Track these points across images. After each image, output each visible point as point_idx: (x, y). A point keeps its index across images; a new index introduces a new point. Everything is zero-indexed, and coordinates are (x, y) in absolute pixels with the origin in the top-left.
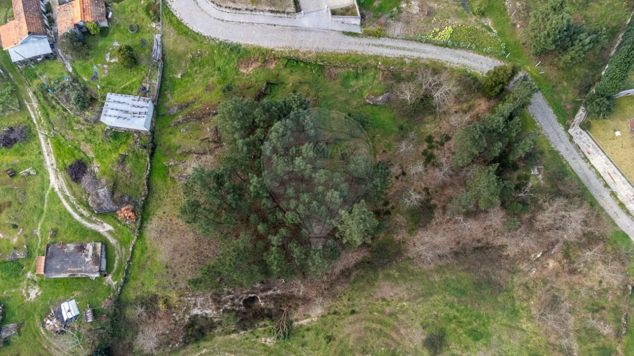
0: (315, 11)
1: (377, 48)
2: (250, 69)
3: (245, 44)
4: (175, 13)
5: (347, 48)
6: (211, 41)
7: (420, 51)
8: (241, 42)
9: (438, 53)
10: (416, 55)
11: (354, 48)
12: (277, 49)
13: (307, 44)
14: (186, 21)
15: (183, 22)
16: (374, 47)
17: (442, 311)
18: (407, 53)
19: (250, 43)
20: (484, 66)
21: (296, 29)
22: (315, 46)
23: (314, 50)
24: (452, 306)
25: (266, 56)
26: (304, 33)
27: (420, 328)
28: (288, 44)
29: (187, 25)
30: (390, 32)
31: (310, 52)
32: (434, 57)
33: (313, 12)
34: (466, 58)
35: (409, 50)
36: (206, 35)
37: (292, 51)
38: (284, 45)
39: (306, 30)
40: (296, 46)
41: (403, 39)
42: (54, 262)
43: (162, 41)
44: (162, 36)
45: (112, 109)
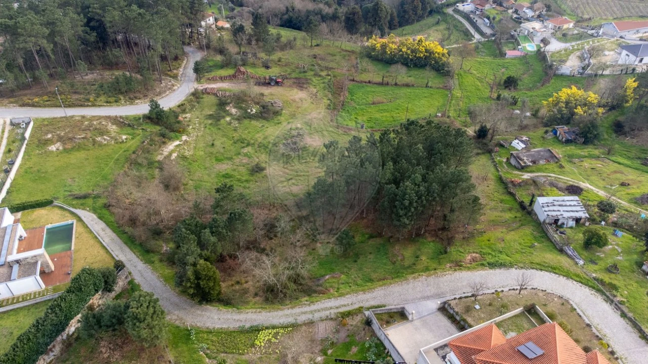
0: (425, 316)
1: (342, 303)
2: (469, 257)
3: (487, 270)
4: (580, 284)
5: (374, 294)
6: (522, 266)
7: (292, 315)
8: (491, 271)
9: (271, 319)
10: (297, 310)
11: (368, 296)
12: (450, 272)
13: (420, 284)
14: (562, 279)
15: (565, 278)
16: (346, 303)
17: (252, 184)
18: (307, 309)
19: (481, 272)
20: (216, 317)
21: (437, 296)
22: (411, 285)
23: (411, 281)
24: (244, 188)
25: (458, 265)
26: (429, 294)
28: (441, 279)
29: (557, 275)
30: (331, 325)
31: (414, 278)
32: (276, 313)
33: (428, 315)
34: (237, 321)
35: (305, 313)
36: (531, 270)
37: (434, 274)
38: (445, 277)
39: (428, 298)
40: (431, 279)
41: (312, 323)
42: (547, 154)
43: (573, 259)
44: (577, 264)
45: (574, 206)
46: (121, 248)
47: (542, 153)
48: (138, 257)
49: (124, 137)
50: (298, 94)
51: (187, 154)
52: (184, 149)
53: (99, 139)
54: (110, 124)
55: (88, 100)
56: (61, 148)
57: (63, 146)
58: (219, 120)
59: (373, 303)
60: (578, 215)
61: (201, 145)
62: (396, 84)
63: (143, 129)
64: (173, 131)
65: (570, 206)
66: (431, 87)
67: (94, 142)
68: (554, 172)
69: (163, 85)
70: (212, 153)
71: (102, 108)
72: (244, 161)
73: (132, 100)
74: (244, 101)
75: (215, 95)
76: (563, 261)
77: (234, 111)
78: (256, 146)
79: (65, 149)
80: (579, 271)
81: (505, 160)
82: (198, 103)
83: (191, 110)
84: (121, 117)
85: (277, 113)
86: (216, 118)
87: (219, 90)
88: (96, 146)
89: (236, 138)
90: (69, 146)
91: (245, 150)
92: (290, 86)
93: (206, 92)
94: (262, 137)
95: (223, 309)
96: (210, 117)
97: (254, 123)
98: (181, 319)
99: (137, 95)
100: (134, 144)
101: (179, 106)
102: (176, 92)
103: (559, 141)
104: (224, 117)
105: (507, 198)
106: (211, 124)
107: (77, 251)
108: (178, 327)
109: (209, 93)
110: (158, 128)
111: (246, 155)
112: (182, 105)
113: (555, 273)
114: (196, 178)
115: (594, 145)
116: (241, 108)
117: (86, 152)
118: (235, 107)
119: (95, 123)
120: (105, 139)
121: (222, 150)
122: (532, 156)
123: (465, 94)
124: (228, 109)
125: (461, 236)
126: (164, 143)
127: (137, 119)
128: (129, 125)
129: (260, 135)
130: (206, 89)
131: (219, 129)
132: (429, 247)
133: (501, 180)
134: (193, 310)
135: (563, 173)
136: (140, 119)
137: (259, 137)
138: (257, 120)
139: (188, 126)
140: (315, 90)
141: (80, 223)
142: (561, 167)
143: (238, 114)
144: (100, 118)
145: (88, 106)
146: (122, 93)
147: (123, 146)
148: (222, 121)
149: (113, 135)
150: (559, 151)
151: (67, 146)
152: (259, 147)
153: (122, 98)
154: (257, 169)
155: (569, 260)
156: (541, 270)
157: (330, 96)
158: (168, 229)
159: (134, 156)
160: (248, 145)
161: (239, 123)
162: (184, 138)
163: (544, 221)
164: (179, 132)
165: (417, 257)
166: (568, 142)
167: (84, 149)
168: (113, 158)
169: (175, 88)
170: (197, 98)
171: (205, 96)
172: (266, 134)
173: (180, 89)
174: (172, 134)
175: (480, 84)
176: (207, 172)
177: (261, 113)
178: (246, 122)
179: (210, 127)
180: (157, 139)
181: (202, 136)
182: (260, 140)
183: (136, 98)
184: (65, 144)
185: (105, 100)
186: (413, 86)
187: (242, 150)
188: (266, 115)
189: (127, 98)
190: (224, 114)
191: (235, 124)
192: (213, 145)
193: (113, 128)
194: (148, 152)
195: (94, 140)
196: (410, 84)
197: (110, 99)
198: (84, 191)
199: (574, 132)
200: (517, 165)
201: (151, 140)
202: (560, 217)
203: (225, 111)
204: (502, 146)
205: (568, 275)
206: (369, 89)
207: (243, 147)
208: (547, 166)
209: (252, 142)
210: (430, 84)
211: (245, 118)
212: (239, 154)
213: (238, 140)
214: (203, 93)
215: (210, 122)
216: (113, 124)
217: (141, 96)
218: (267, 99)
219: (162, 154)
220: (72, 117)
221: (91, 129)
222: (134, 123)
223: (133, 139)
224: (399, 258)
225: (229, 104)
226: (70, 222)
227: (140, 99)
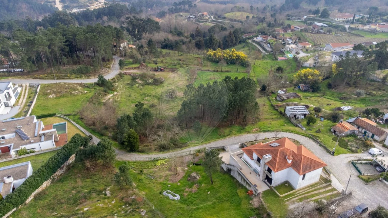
1: (196, 148)
2: (254, 130)
3: (262, 133)
5: (212, 143)
6: (278, 131)
10: (175, 153)
12: (245, 134)
13: (232, 139)
14: (295, 135)
19: (259, 134)
23: (228, 138)
25: (249, 132)
26: (235, 142)
28: (241, 137)
30: (191, 157)
32: (165, 154)
33: (235, 149)
35: (179, 153)
37: (238, 135)
39: (235, 144)
40: (237, 137)
41: (183, 156)
42: (294, 95)
43: (301, 128)
44: (303, 130)
45: (303, 109)
47: (292, 94)
49: (86, 92)
50: (171, 75)
51: (117, 100)
52: (116, 98)
53: (73, 92)
54: (78, 86)
55: (67, 76)
56: (55, 96)
57: (56, 96)
58: (133, 86)
60: (305, 113)
61: (124, 96)
62: (222, 71)
63: (95, 88)
64: (110, 90)
65: (301, 109)
66: (239, 72)
67: (71, 94)
68: (297, 102)
69: (103, 70)
70: (130, 100)
71: (73, 80)
72: (146, 103)
73: (88, 77)
74: (145, 77)
75: (130, 75)
76: (297, 129)
77: (140, 82)
78: (152, 96)
79: (57, 97)
80: (303, 132)
81: (274, 99)
82: (122, 78)
83: (118, 82)
84: (83, 84)
85: (162, 82)
86: (131, 85)
87: (132, 73)
88: (72, 95)
89: (141, 93)
90: (58, 95)
91: (147, 98)
92: (168, 72)
93: (125, 74)
94: (155, 93)
95: (141, 154)
96: (128, 84)
97: (150, 86)
98: (121, 158)
99: (91, 74)
100: (91, 94)
101: (112, 79)
102: (110, 74)
104: (135, 84)
105: (275, 111)
106: (128, 87)
107: (68, 133)
108: (119, 161)
109: (127, 74)
110: (102, 88)
111: (147, 100)
112: (114, 79)
113: (293, 133)
114: (122, 110)
115: (318, 92)
116: (144, 80)
117: (67, 98)
118: (140, 80)
119: (71, 85)
120: (76, 93)
121: (135, 98)
122: (287, 95)
123: (257, 75)
124: (137, 81)
125: (251, 123)
126: (106, 95)
127: (91, 84)
128: (88, 87)
129: (154, 92)
130: (125, 73)
131: (133, 89)
132: (237, 128)
133: (272, 105)
134: (126, 155)
135: (302, 102)
136: (93, 84)
137: (153, 93)
138: (152, 86)
139: (117, 88)
140: (181, 73)
141: (69, 123)
142: (301, 99)
143: (142, 83)
144: (73, 84)
145: (67, 79)
146: (83, 74)
147: (85, 95)
148: (134, 86)
149: (80, 90)
151: (57, 96)
152: (153, 97)
153: (83, 76)
154: (153, 106)
155: (299, 129)
156: (287, 132)
157: (188, 75)
158: (111, 127)
159: (91, 100)
160: (148, 96)
161: (143, 87)
162: (115, 93)
163: (290, 116)
164: (113, 90)
165: (231, 132)
167: (66, 97)
168: (80, 101)
169: (109, 72)
170: (121, 76)
171: (125, 76)
172: (157, 91)
173: (112, 73)
174: (109, 91)
175: (264, 71)
176: (128, 107)
177: (154, 82)
178: (146, 86)
179: (129, 88)
180: (102, 93)
181: (124, 92)
182: (153, 94)
183: (90, 76)
184: (57, 94)
185: (75, 76)
186: (230, 72)
187: (145, 98)
188: (156, 83)
189: (86, 76)
190: (135, 83)
191: (141, 87)
192: (130, 96)
193: (80, 88)
194: (98, 98)
195: (71, 93)
196: (229, 71)
197: (77, 76)
198: (68, 113)
199: (308, 86)
200: (280, 100)
201: (99, 93)
202: (297, 114)
203: (136, 82)
204: (273, 93)
205: (298, 133)
206: (208, 73)
207: (145, 97)
208: (294, 100)
209: (150, 95)
210: (238, 71)
211: (146, 84)
212: (143, 100)
213: (142, 94)
214: (124, 74)
215: (128, 86)
216: (79, 86)
217: (93, 75)
218: (156, 77)
219: (105, 99)
220: (60, 83)
221: (69, 88)
222: (90, 86)
223: (90, 92)
224: (223, 133)
225: (137, 79)
226: (64, 122)
227: (92, 76)
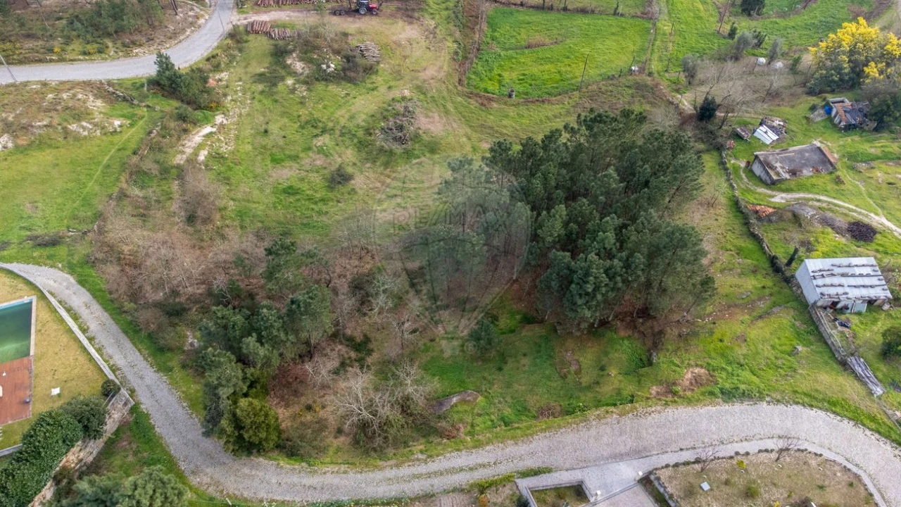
0: (615, 495)
1: (480, 461)
2: (689, 376)
3: (718, 404)
4: (877, 436)
5: (534, 443)
6: (779, 397)
7: (398, 480)
8: (726, 407)
9: (363, 485)
10: (405, 471)
11: (522, 449)
12: (659, 408)
13: (608, 430)
14: (847, 426)
15: (852, 423)
16: (486, 461)
17: (332, 207)
18: (422, 469)
19: (710, 408)
20: (274, 481)
21: (639, 453)
22: (593, 432)
23: (594, 423)
24: (320, 213)
25: (671, 393)
26: (622, 449)
27: (358, 190)
28: (643, 421)
29: (839, 418)
30: (461, 501)
31: (599, 417)
32: (371, 475)
33: (621, 492)
34: (309, 487)
35: (418, 476)
36: (795, 406)
37: (631, 411)
38: (650, 418)
39: (619, 457)
40: (627, 421)
41: (433, 495)
42: (816, 157)
43: (865, 384)
44: (871, 393)
45: (868, 275)
46: (118, 341)
47: (807, 154)
48: (146, 359)
49: (117, 123)
50: (404, 32)
51: (224, 149)
52: (219, 140)
53: (73, 127)
54: (91, 98)
55: (51, 51)
56: (10, 145)
57: (14, 142)
58: (275, 85)
59: (530, 463)
60: (872, 293)
61: (248, 132)
62: (565, 9)
63: (148, 106)
64: (199, 107)
65: (861, 275)
66: (622, 15)
67: (66, 133)
68: (825, 192)
69: (180, 16)
70: (264, 147)
71: (77, 65)
72: (318, 163)
73: (127, 48)
74: (316, 48)
75: (268, 34)
76: (847, 387)
77: (299, 66)
78: (337, 132)
79: (17, 147)
80: (874, 409)
81: (743, 165)
82: (240, 50)
83: (228, 65)
84: (110, 83)
85: (370, 70)
86: (270, 80)
87: (275, 25)
88: (70, 140)
89: (303, 119)
90: (23, 141)
91: (319, 142)
92: (392, 16)
93: (251, 29)
94: (347, 116)
95: (284, 462)
96: (260, 78)
97: (333, 88)
98: (217, 483)
99: (136, 37)
100: (133, 135)
101: (208, 60)
102: (203, 31)
103: (835, 126)
104: (283, 79)
105: (748, 244)
106: (262, 92)
107: (39, 358)
108: (212, 499)
109: (257, 32)
110: (175, 103)
111: (320, 151)
112: (213, 57)
113: (834, 413)
114: (239, 196)
115: (892, 132)
116: (310, 61)
117: (54, 151)
118: (301, 59)
119: (65, 96)
120: (84, 128)
121: (281, 142)
122: (791, 160)
123: (677, 27)
124: (289, 62)
125: (676, 331)
126: (185, 131)
127: (138, 86)
128: (124, 99)
129: (342, 112)
130: (252, 24)
131: (276, 101)
132: (624, 348)
133: (736, 205)
134: (236, 466)
135: (841, 194)
136: (142, 86)
137: (342, 115)
138: (338, 84)
139: (225, 95)
140: (433, 23)
141: (42, 303)
142: (838, 181)
143: (307, 71)
144: (73, 85)
145: (51, 61)
146: (109, 35)
147: (116, 138)
148: (281, 87)
149: (98, 118)
150: (834, 146)
151: (20, 142)
152: (342, 135)
153: (110, 44)
154: (339, 179)
155: (857, 384)
156: (811, 406)
157: (458, 34)
158: (196, 302)
159: (135, 159)
160: (324, 131)
161: (309, 90)
162: (219, 119)
163: (815, 303)
164: (211, 109)
165: (602, 369)
166: (849, 128)
167: (50, 146)
168: (99, 163)
169: (202, 21)
170: (238, 42)
171: (251, 37)
172: (353, 109)
173: (209, 24)
174: (199, 114)
175: (701, 7)
176: (258, 184)
177: (344, 70)
178: (320, 87)
179: (261, 97)
180: (172, 124)
181: (249, 115)
182: (343, 121)
183: (134, 43)
184: (16, 137)
185: (81, 48)
186: (593, 12)
187: (315, 141)
188: (352, 74)
189: (119, 44)
190: (283, 73)
191: (302, 91)
192: (266, 131)
193: (97, 105)
194: (160, 149)
195: (65, 129)
196: (589, 8)
197: (89, 48)
198: (55, 228)
199: (860, 110)
200: (764, 176)
201: (164, 127)
202: (843, 297)
203: (286, 67)
204: (738, 137)
205: (857, 417)
206: (521, 17)
207: (317, 136)
208: (814, 181)
209: (330, 125)
210: (620, 10)
211: (317, 79)
212: (309, 149)
213: (307, 123)
214: (247, 33)
215: (260, 87)
216: (96, 97)
217: (144, 40)
218: (353, 42)
219: (183, 152)
220: (26, 84)
221: (59, 108)
222: (134, 94)
223: (132, 125)
224: (573, 368)
225: (291, 52)
226: (26, 300)
227: (140, 45)
